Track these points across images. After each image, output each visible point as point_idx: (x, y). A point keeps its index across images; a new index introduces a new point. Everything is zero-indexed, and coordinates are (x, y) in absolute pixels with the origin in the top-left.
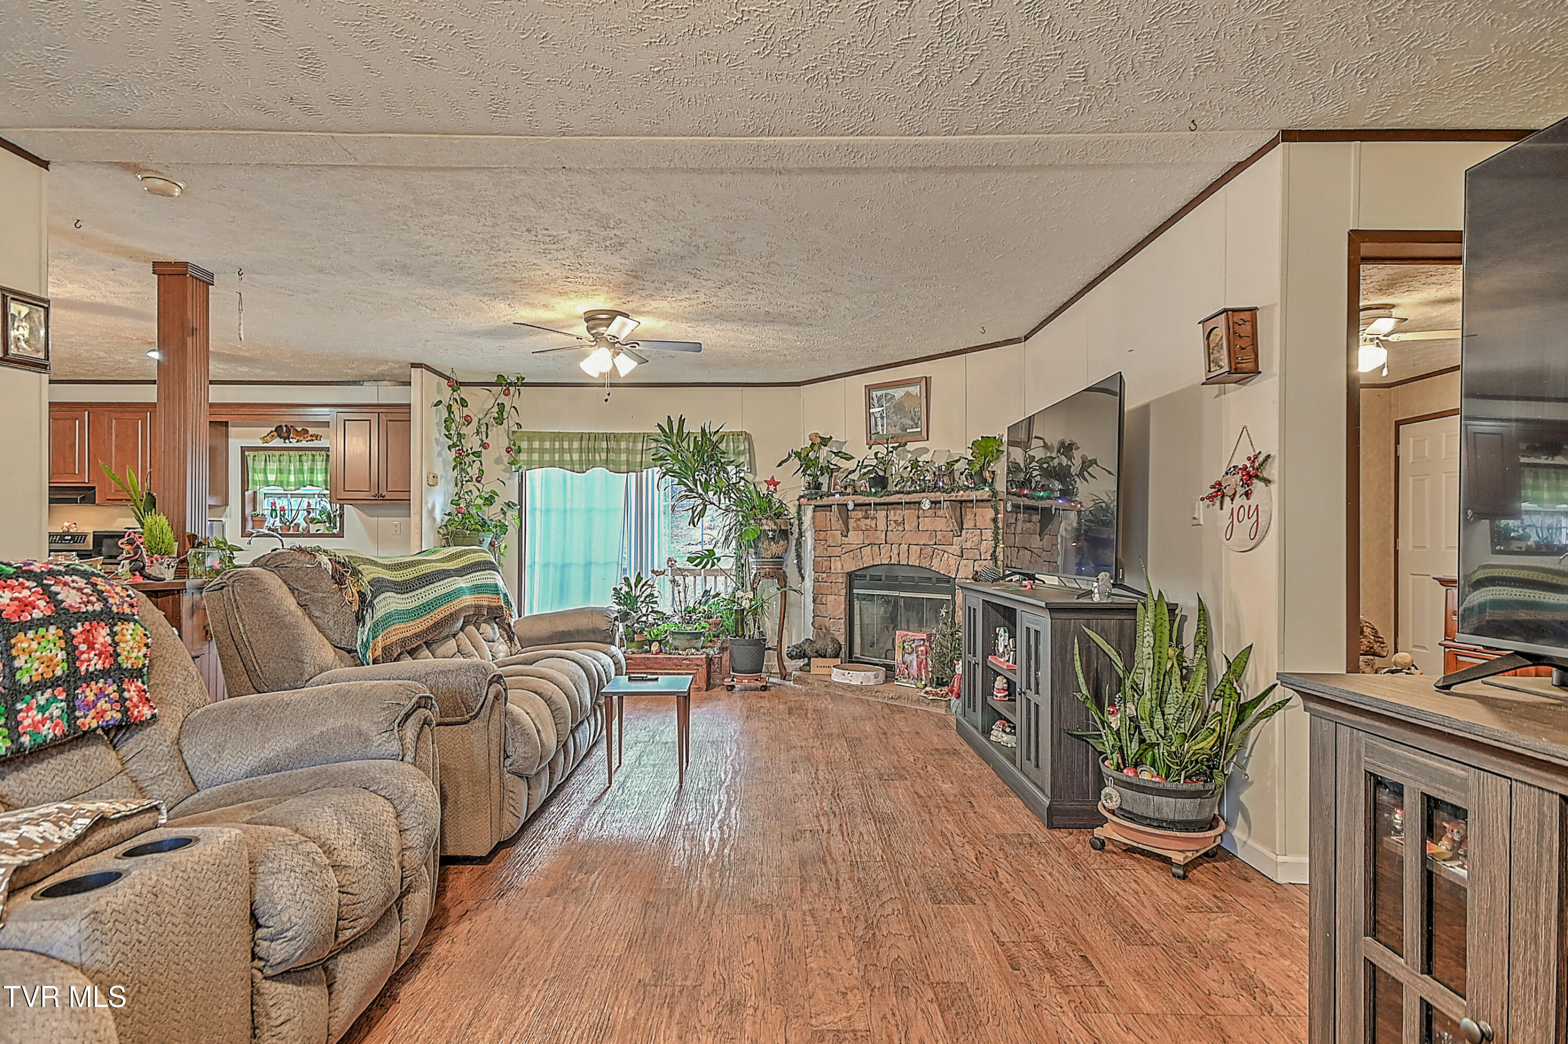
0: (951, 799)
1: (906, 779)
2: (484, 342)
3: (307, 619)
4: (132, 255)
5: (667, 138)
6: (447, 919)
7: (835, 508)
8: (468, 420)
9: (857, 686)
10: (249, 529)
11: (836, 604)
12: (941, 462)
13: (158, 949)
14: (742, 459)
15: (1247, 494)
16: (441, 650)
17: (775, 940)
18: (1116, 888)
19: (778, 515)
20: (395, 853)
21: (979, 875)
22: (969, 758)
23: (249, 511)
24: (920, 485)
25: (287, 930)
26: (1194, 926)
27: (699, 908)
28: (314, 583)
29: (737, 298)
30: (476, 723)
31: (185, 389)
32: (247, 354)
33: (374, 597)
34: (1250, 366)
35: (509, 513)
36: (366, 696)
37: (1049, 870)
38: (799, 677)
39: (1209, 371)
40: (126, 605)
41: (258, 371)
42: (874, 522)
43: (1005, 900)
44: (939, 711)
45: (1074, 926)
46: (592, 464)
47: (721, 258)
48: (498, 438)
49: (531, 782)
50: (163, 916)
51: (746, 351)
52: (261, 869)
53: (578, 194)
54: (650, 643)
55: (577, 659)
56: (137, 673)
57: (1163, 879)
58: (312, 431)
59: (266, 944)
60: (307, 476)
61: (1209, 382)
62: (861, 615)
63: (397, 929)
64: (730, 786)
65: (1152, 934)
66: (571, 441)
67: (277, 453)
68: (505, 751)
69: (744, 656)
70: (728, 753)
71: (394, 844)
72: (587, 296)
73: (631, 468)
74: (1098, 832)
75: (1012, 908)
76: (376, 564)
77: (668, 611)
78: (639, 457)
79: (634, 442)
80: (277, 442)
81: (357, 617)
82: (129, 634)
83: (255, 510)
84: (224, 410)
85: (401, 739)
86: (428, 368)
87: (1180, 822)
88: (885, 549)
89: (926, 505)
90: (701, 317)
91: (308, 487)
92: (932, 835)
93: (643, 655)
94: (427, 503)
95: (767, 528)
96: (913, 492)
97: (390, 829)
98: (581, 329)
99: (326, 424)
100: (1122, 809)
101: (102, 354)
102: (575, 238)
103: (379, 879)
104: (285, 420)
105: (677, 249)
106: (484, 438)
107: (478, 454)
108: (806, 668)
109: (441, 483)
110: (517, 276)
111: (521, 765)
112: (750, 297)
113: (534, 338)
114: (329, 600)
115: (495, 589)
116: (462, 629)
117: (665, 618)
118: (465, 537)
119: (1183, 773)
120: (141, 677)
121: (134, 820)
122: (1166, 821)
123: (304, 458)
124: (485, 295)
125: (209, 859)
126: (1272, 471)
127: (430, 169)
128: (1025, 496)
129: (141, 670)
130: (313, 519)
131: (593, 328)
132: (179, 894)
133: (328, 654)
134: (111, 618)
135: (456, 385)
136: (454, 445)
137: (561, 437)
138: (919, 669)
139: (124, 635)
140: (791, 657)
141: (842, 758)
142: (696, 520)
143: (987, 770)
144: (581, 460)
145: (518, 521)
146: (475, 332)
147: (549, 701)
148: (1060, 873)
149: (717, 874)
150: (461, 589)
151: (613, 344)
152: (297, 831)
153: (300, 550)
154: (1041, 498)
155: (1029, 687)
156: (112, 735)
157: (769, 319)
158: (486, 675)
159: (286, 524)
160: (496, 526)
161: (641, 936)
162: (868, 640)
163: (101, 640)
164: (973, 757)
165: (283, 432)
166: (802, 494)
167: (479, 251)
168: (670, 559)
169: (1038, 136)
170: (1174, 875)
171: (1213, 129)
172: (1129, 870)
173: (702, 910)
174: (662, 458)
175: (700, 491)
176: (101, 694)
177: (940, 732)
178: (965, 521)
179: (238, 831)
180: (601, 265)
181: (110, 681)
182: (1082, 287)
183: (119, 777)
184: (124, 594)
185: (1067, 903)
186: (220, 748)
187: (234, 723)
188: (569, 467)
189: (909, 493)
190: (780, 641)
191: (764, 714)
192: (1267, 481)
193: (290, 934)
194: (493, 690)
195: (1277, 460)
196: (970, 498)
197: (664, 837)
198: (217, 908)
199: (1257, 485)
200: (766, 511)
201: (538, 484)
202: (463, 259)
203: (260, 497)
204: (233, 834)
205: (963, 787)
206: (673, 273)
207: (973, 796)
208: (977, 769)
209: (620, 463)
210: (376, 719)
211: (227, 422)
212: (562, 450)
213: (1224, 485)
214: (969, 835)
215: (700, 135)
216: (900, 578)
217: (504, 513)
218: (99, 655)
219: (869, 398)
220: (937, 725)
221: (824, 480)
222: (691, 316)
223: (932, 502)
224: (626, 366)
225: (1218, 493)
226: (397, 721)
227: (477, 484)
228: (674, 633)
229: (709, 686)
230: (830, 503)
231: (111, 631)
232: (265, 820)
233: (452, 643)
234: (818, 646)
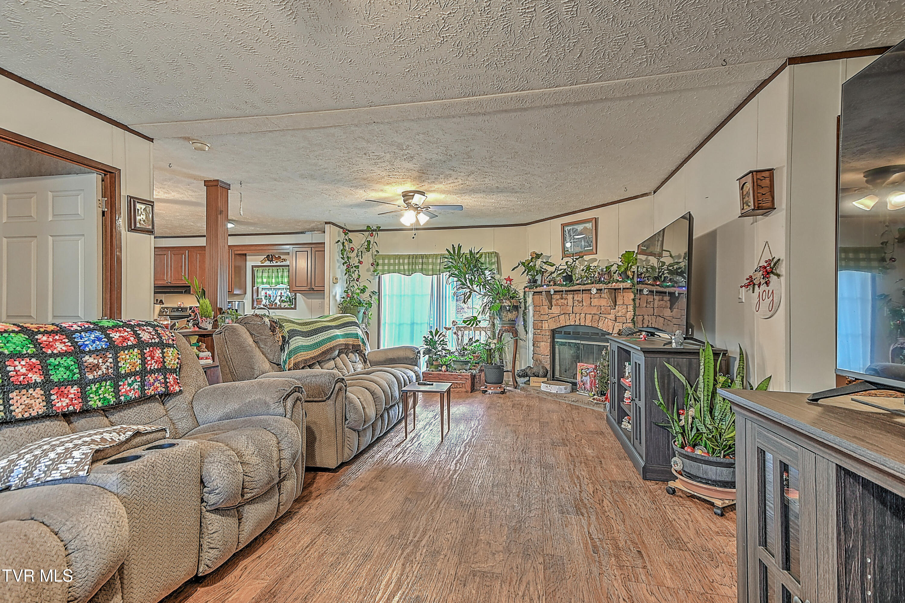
0: (590, 458)
1: (567, 446)
2: (355, 210)
3: (257, 348)
4: (195, 178)
5: (421, 103)
6: (310, 497)
7: (544, 293)
8: (352, 250)
9: (554, 393)
10: (255, 305)
11: (545, 347)
12: (603, 266)
13: (153, 491)
14: (493, 267)
15: (767, 284)
16: (327, 366)
17: (466, 523)
18: (674, 517)
19: (512, 298)
20: (275, 460)
21: (592, 501)
22: (609, 437)
23: (255, 297)
24: (591, 280)
25: (216, 490)
26: (718, 543)
27: (432, 503)
28: (261, 331)
29: (479, 180)
30: (330, 402)
31: (217, 239)
32: (252, 221)
33: (290, 338)
34: (769, 205)
35: (373, 297)
36: (270, 385)
37: (636, 502)
38: (523, 387)
39: (743, 209)
40: (170, 340)
41: (258, 229)
42: (566, 301)
43: (602, 516)
44: (600, 410)
45: (640, 534)
46: (414, 271)
47: (465, 160)
48: (368, 258)
49: (360, 433)
50: (156, 476)
51: (491, 208)
52: (206, 460)
53: (384, 134)
54: (442, 366)
55: (392, 372)
56: (173, 371)
57: (708, 515)
58: (282, 257)
59: (207, 495)
60: (280, 279)
61: (743, 215)
62: (559, 354)
63: (277, 497)
64: (468, 443)
65: (688, 545)
66: (404, 259)
67: (267, 268)
68: (346, 417)
69: (492, 375)
70: (472, 426)
71: (275, 455)
72: (401, 184)
73: (434, 273)
74: (671, 484)
75: (605, 521)
76: (293, 322)
77: (453, 349)
78: (438, 267)
79: (436, 259)
80: (267, 263)
81: (281, 348)
82: (170, 353)
83: (258, 296)
84: (244, 248)
85: (285, 406)
86: (334, 224)
87: (720, 481)
88: (572, 316)
89: (594, 291)
90: (463, 192)
91: (281, 285)
92: (571, 477)
93: (438, 372)
94: (332, 292)
95: (506, 304)
96: (587, 284)
97: (273, 448)
98: (401, 202)
99: (288, 254)
100: (684, 471)
101: (192, 224)
102: (388, 155)
103: (265, 471)
104: (270, 252)
105: (441, 158)
106: (360, 259)
107: (357, 267)
108: (528, 383)
109: (340, 282)
110: (365, 176)
111: (353, 424)
112: (486, 180)
113: (380, 207)
114: (268, 340)
115: (357, 336)
116: (338, 356)
117: (451, 353)
118: (351, 309)
119: (723, 452)
120: (176, 373)
121: (154, 434)
122: (710, 480)
123: (279, 270)
124: (351, 187)
125: (180, 453)
126: (782, 269)
127: (313, 128)
128: (658, 285)
129: (176, 369)
130: (283, 300)
131: (406, 200)
132: (165, 467)
133: (267, 365)
134: (162, 345)
135: (346, 231)
136: (346, 263)
137: (399, 257)
138: (591, 384)
139: (168, 353)
140: (519, 376)
141: (534, 432)
142: (466, 300)
143: (618, 444)
144: (409, 269)
145: (377, 301)
146: (351, 205)
147: (373, 393)
148: (641, 504)
149: (447, 488)
150: (337, 335)
151: (416, 208)
152: (227, 445)
153: (257, 315)
154: (668, 287)
155: (636, 397)
156: (163, 399)
157: (499, 190)
158: (334, 378)
159: (271, 303)
160: (366, 304)
161: (399, 514)
162: (563, 368)
163: (157, 355)
164: (611, 436)
165: (270, 258)
166: (526, 285)
167: (344, 165)
168: (453, 322)
169: (626, 80)
170: (715, 514)
171: (741, 63)
172: (687, 508)
173: (434, 504)
174: (449, 267)
175: (469, 285)
176: (156, 379)
177: (596, 421)
178: (617, 301)
179: (196, 442)
180: (404, 168)
181: (161, 374)
182: (682, 160)
183: (164, 417)
184: (170, 335)
185: (640, 521)
186: (208, 407)
187: (214, 395)
188: (403, 273)
189: (584, 284)
190: (514, 367)
191: (499, 406)
192: (778, 276)
193: (217, 491)
194: (338, 386)
195: (784, 262)
196: (619, 287)
197: (425, 467)
198: (183, 476)
199: (773, 278)
200: (506, 295)
201: (387, 280)
202: (338, 170)
203: (260, 290)
204: (193, 443)
205: (600, 452)
206: (442, 170)
207: (604, 458)
208: (612, 444)
209: (428, 270)
210: (273, 396)
211: (246, 254)
212: (399, 264)
213: (754, 278)
214: (593, 479)
215: (437, 100)
216: (581, 333)
217: (371, 297)
218: (156, 362)
219: (563, 231)
220: (596, 418)
221: (539, 278)
222: (457, 191)
223: (597, 290)
224: (423, 219)
225: (751, 283)
226: (283, 398)
227: (357, 282)
228: (454, 361)
229: (473, 390)
230: (541, 290)
231: (162, 351)
232: (215, 439)
233: (332, 362)
234: (535, 370)
